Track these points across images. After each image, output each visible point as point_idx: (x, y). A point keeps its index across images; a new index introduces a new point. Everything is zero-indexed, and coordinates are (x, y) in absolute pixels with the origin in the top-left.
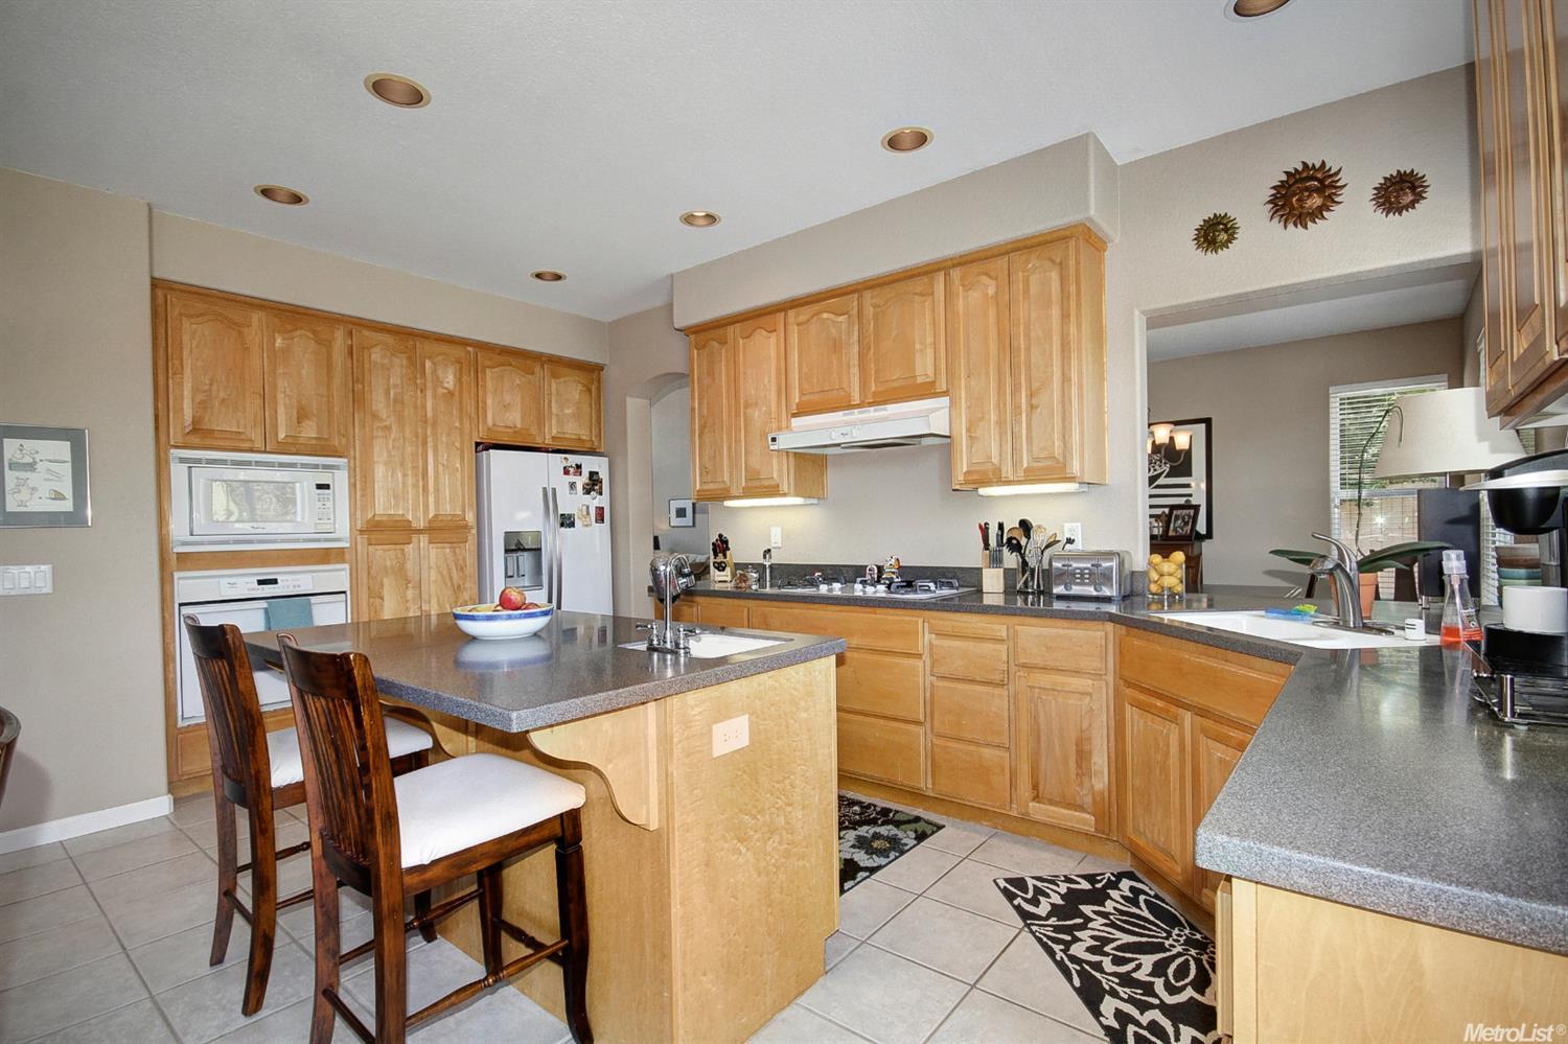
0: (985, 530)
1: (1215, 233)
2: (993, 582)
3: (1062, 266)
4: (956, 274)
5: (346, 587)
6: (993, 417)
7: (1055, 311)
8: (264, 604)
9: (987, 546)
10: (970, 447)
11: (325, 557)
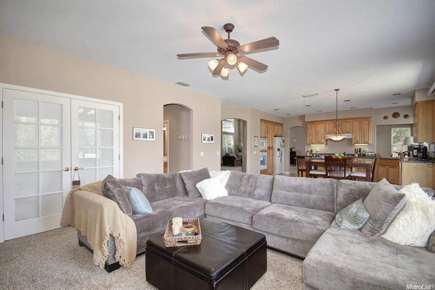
0: (355, 149)
1: (385, 118)
2: (356, 155)
3: (368, 121)
4: (353, 120)
5: (267, 155)
6: (358, 136)
7: (367, 125)
8: (263, 157)
9: (355, 151)
10: (355, 140)
11: (265, 151)
